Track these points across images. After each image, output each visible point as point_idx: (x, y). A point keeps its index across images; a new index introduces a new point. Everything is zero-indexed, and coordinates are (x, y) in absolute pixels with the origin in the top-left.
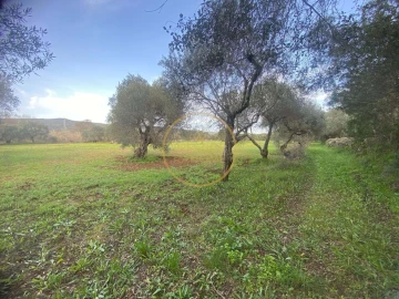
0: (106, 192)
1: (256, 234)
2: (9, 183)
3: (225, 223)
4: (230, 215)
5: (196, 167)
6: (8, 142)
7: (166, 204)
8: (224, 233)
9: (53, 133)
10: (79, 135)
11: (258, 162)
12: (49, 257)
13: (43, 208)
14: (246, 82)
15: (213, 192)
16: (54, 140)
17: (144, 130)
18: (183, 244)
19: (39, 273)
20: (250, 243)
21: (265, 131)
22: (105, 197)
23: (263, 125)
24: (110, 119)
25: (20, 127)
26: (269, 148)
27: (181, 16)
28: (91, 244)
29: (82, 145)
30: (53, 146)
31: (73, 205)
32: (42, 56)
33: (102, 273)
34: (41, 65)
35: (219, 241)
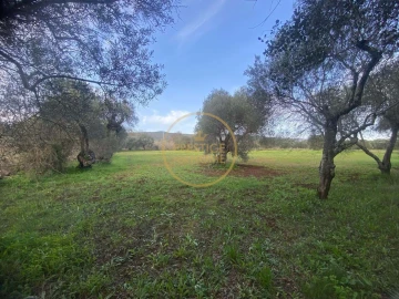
0: (195, 193)
1: (377, 273)
2: (131, 178)
3: (328, 251)
4: (334, 242)
5: (280, 178)
6: (130, 149)
7: (250, 214)
8: (328, 262)
9: (156, 143)
10: (172, 144)
11: (375, 178)
12: (158, 239)
13: (153, 199)
14: (356, 75)
15: (306, 210)
16: (157, 148)
17: (223, 139)
18: (273, 260)
19: (152, 250)
20: (368, 283)
21: (386, 136)
22: (195, 197)
23: (381, 128)
24: (197, 130)
25: (137, 138)
26: (392, 160)
27: (277, 21)
28: (188, 237)
29: (174, 152)
30: (156, 152)
31: (171, 201)
32: (160, 85)
33: (197, 265)
34: (159, 92)
35: (322, 270)
